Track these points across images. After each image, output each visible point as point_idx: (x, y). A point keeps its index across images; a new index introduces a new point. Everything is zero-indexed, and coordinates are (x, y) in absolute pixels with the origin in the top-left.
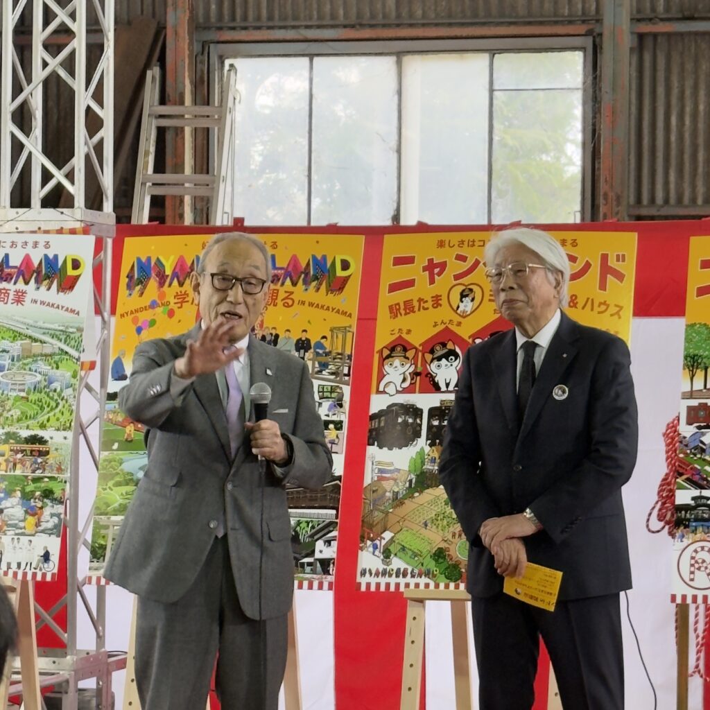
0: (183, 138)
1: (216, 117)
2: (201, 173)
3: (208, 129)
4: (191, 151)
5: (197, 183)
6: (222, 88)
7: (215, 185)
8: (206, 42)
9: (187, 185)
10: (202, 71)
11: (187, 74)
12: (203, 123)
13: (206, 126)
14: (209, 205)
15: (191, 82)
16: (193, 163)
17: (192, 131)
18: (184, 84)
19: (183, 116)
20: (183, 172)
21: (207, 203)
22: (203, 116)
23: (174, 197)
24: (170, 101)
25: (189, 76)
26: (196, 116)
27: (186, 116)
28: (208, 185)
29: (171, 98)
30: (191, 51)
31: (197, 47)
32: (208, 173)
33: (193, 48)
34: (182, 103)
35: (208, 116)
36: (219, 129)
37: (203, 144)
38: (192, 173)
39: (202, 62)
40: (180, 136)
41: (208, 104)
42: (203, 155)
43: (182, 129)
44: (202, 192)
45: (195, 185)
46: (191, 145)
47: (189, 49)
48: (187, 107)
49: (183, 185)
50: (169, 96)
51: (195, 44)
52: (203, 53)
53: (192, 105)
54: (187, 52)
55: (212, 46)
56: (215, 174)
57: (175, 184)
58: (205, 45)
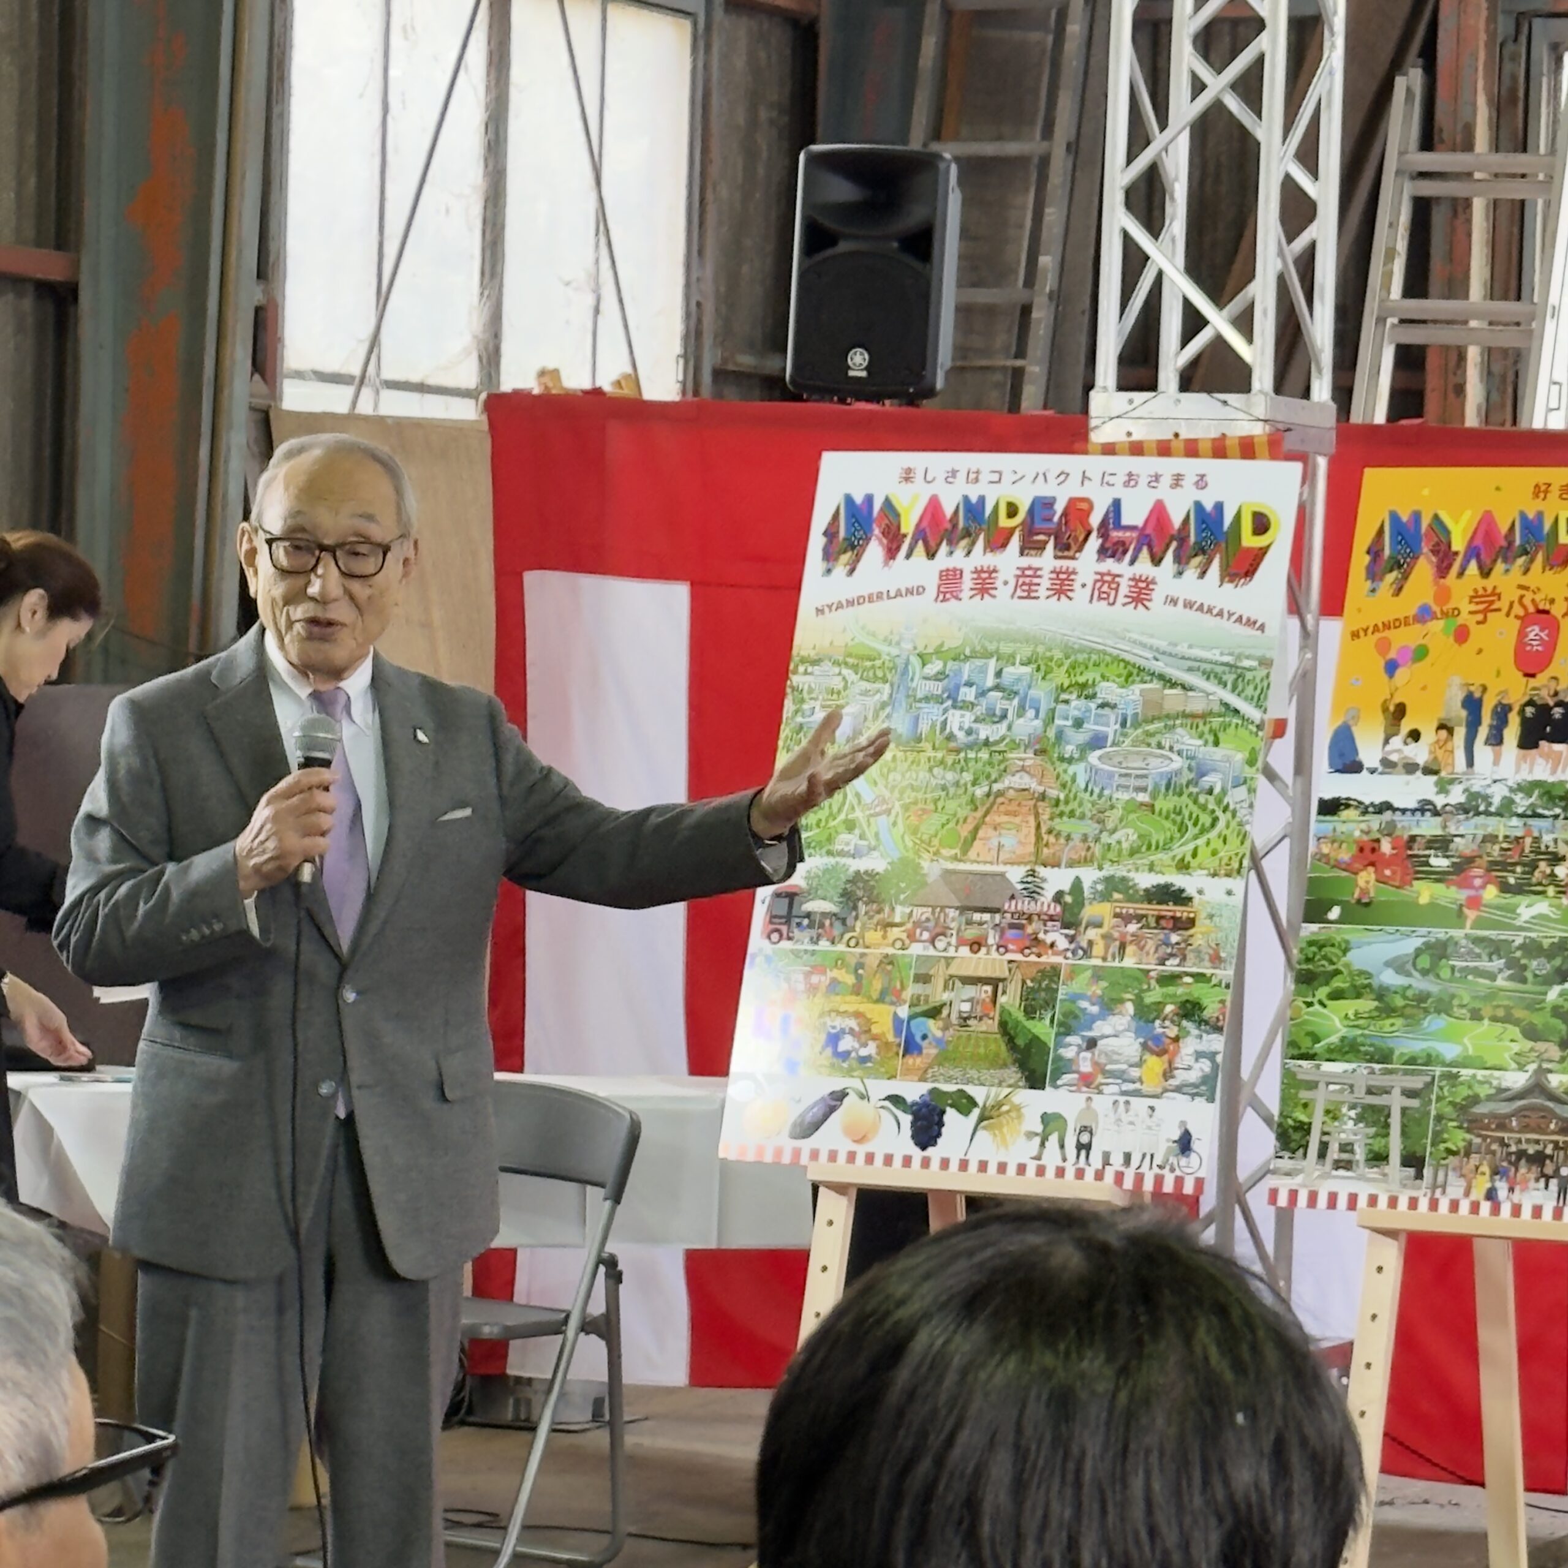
0: (1469, 221)
1: (1541, 177)
2: (1505, 298)
3: (1523, 203)
4: (1485, 251)
5: (1494, 319)
6: (1555, 115)
7: (1534, 325)
8: (1522, 13)
9: (1473, 324)
10: (1514, 78)
11: (1480, 84)
12: (1514, 191)
13: (1519, 196)
14: (1519, 366)
15: (1490, 102)
16: (1488, 275)
17: (1487, 206)
18: (1474, 105)
19: (1469, 175)
20: (1466, 296)
21: (1516, 362)
22: (1513, 176)
23: (1445, 349)
24: (1442, 141)
25: (1484, 89)
26: (1496, 175)
27: (1477, 175)
28: (1518, 324)
29: (1445, 136)
30: (1492, 35)
31: (1505, 26)
32: (1519, 298)
33: (1496, 29)
34: (1468, 146)
35: (1523, 176)
36: (1548, 204)
37: (1511, 234)
38: (1485, 298)
39: (1514, 58)
40: (1462, 217)
41: (1525, 150)
42: (1510, 254)
43: (1468, 203)
44: (1507, 339)
45: (1491, 324)
46: (1486, 236)
47: (1487, 31)
48: (1479, 155)
49: (1466, 322)
50: (1441, 130)
51: (1501, 18)
52: (1516, 40)
53: (1490, 150)
54: (1483, 37)
55: (1537, 23)
56: (1536, 300)
57: (1449, 322)
58: (1522, 20)
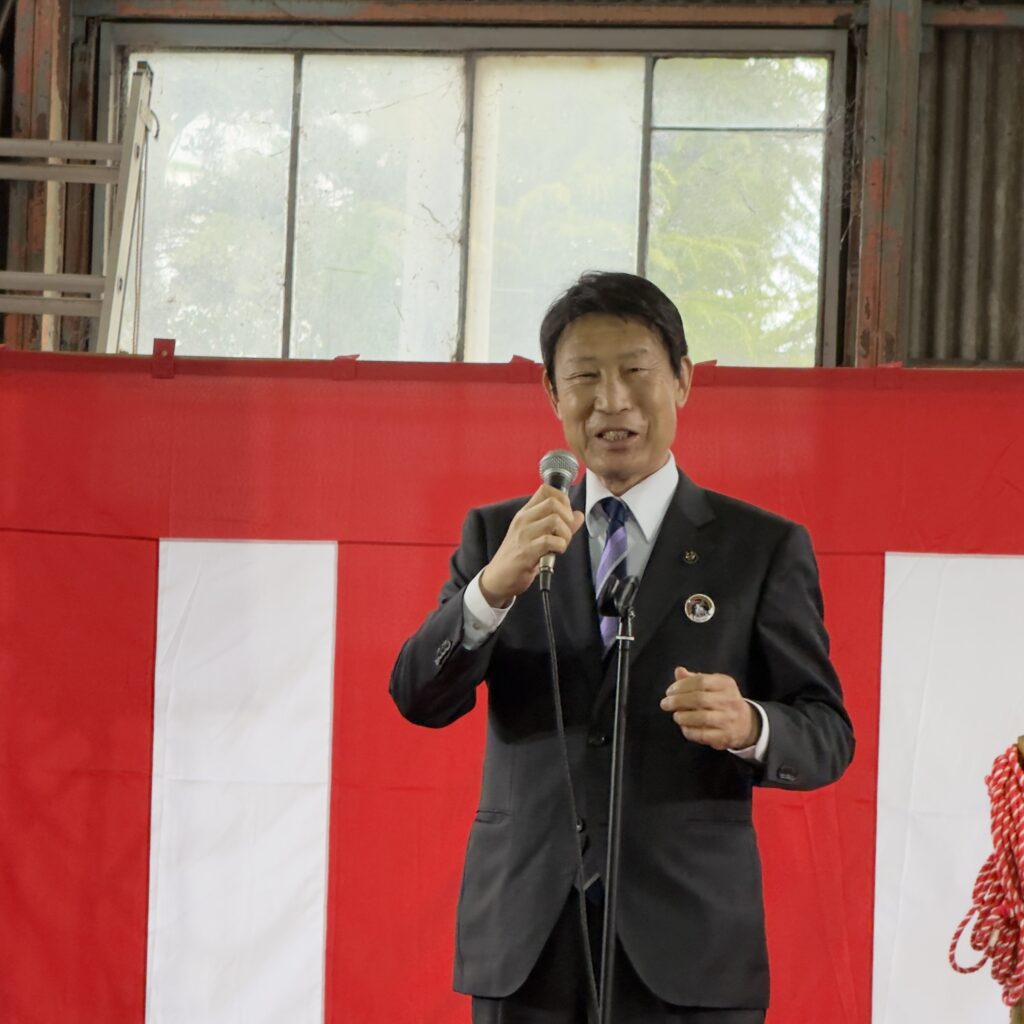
0: (43, 202)
1: (109, 163)
2: (77, 271)
3: (92, 187)
4: (58, 230)
5: (66, 290)
6: (121, 109)
7: (103, 296)
8: (93, 18)
9: (47, 294)
10: (85, 76)
11: (54, 79)
12: (83, 175)
13: (88, 181)
14: (89, 336)
15: (62, 97)
16: (61, 253)
17: (60, 191)
18: (48, 98)
19: (43, 160)
20: (40, 267)
21: (86, 333)
22: (85, 162)
23: (23, 317)
24: (20, 130)
25: (58, 83)
26: (68, 161)
27: (51, 161)
28: (88, 296)
29: (22, 125)
30: (64, 36)
31: (76, 29)
32: (89, 271)
33: (68, 30)
34: (43, 134)
35: (93, 162)
36: (115, 188)
37: (82, 216)
38: (58, 271)
39: (84, 58)
40: (37, 198)
41: (94, 138)
42: (81, 236)
43: (42, 186)
44: (77, 308)
45: (63, 294)
46: (59, 217)
47: (60, 31)
48: (52, 142)
49: (41, 293)
50: (18, 119)
51: (72, 21)
52: (86, 41)
53: (63, 138)
54: (56, 37)
55: (105, 27)
56: (105, 273)
57: (24, 293)
58: (91, 24)
